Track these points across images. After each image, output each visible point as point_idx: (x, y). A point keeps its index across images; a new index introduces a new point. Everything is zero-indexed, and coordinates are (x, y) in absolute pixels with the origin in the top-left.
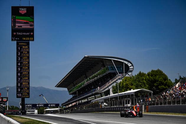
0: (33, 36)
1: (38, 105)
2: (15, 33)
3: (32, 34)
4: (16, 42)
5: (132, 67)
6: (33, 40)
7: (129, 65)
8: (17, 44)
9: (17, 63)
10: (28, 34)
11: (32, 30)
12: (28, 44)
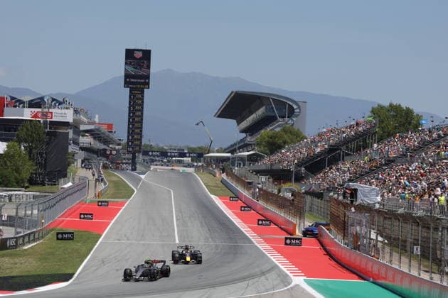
0: (148, 84)
1: (169, 154)
2: (128, 80)
3: (147, 81)
4: (128, 89)
5: (298, 110)
6: (148, 88)
7: (295, 107)
8: (130, 91)
9: (129, 114)
10: (143, 81)
11: (148, 77)
12: (142, 93)
